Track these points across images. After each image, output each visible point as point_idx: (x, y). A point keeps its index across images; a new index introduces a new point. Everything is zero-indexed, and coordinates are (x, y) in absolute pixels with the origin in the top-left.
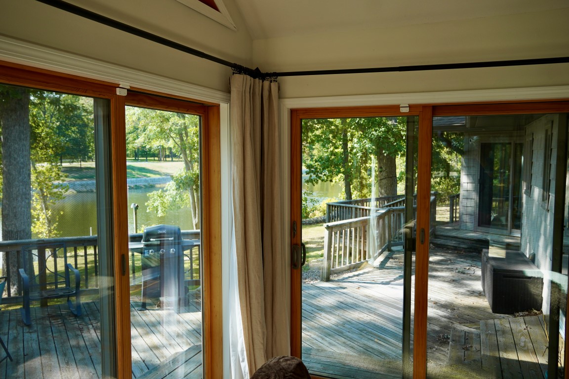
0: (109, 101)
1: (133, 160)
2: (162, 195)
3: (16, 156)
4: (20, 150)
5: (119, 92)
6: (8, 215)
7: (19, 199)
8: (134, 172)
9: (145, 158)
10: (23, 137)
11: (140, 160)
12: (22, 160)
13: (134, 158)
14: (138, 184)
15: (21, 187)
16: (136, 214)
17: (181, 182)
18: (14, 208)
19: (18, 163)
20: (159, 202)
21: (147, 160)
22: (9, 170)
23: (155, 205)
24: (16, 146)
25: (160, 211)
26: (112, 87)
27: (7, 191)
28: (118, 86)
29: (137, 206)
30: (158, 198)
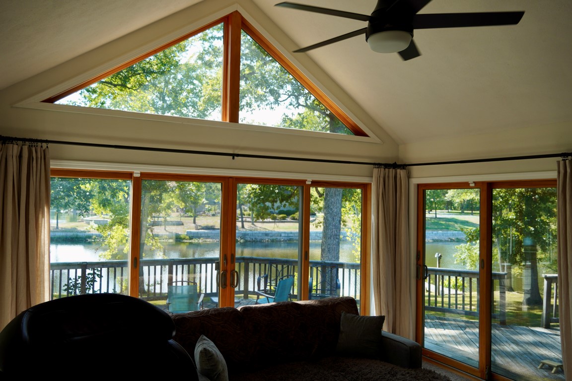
0: (303, 187)
1: (460, 213)
2: (470, 248)
3: (332, 207)
4: (334, 203)
5: (307, 183)
6: (324, 249)
7: (332, 238)
8: (456, 225)
9: (471, 212)
10: (337, 193)
11: (466, 213)
12: (336, 210)
13: (460, 211)
14: (459, 237)
15: (334, 230)
16: (439, 263)
17: (470, 235)
18: (329, 244)
19: (333, 212)
20: (466, 254)
21: (472, 214)
22: (327, 217)
23: (463, 257)
24: (333, 200)
25: (468, 265)
26: (304, 182)
27: (325, 232)
28: (306, 181)
29: (441, 256)
30: (466, 250)
